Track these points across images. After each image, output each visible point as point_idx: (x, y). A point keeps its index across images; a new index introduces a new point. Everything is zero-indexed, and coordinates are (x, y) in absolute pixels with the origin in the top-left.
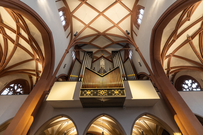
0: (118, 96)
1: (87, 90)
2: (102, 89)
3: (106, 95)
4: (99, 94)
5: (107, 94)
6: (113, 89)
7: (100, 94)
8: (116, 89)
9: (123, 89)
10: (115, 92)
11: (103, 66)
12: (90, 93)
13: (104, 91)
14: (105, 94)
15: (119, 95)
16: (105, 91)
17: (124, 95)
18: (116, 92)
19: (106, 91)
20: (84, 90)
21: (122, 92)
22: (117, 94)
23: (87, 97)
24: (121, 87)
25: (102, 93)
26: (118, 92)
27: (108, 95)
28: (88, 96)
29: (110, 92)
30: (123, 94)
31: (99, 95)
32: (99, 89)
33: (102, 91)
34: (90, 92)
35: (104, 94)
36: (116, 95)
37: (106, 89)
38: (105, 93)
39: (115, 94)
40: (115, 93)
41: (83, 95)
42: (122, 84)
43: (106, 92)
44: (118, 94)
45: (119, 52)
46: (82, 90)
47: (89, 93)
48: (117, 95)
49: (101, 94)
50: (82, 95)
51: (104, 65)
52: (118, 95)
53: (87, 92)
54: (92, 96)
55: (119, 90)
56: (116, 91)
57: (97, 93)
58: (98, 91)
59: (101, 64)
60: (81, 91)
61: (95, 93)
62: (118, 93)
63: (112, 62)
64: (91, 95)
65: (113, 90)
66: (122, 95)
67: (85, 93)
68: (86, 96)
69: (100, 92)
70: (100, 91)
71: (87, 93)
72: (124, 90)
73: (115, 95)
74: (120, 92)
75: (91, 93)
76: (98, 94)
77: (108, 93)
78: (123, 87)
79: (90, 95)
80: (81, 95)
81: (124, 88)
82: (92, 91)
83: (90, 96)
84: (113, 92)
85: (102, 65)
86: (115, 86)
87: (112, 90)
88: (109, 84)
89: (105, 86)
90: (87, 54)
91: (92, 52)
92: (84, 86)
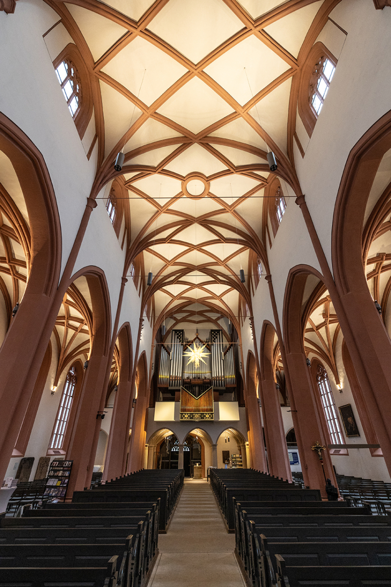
0: (209, 420)
1: (185, 414)
2: (197, 413)
6: (205, 413)
8: (207, 413)
13: (198, 415)
18: (207, 416)
20: (183, 413)
22: (207, 418)
23: (185, 420)
24: (212, 412)
25: (197, 417)
29: (202, 416)
30: (212, 418)
31: (194, 418)
32: (195, 413)
37: (199, 413)
42: (213, 409)
44: (209, 418)
45: (221, 332)
46: (181, 413)
47: (186, 416)
50: (182, 418)
55: (210, 414)
57: (193, 416)
60: (180, 415)
61: (191, 416)
63: (210, 350)
64: (189, 418)
67: (184, 416)
69: (195, 416)
72: (214, 414)
74: (210, 416)
75: (188, 416)
80: (180, 418)
81: (214, 412)
82: (189, 414)
84: (205, 416)
86: (207, 410)
88: (202, 407)
89: (199, 411)
90: (175, 335)
91: (182, 331)
92: (182, 410)
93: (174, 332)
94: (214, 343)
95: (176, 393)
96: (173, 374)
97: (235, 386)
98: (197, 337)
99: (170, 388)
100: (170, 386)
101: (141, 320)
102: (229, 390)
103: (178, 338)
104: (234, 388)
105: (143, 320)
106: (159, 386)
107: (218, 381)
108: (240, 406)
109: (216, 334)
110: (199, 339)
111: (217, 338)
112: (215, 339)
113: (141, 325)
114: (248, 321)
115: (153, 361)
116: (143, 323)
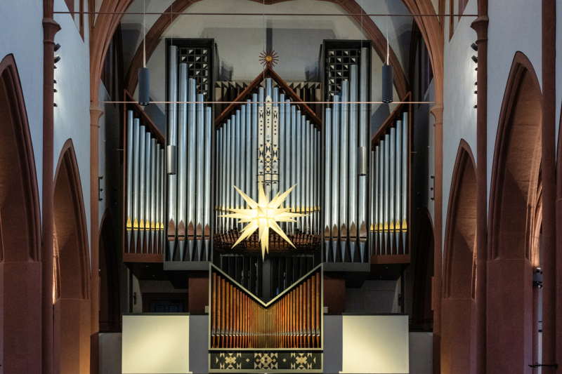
0: (304, 371)
1: (226, 352)
2: (266, 352)
3: (274, 368)
4: (258, 363)
5: (276, 366)
6: (293, 352)
7: (260, 365)
8: (301, 352)
9: (321, 352)
10: (297, 358)
11: (273, 154)
12: (234, 362)
13: (269, 356)
14: (272, 366)
15: (307, 368)
16: (272, 355)
17: (320, 368)
18: (302, 360)
19: (276, 355)
20: (219, 352)
21: (315, 360)
22: (301, 366)
23: (228, 370)
24: (316, 347)
25: (266, 362)
26: (305, 358)
27: (279, 368)
28: (231, 368)
29: (284, 360)
30: (317, 366)
31: (258, 368)
32: (258, 352)
33: (266, 355)
34: (235, 358)
35: (269, 365)
36: (299, 368)
37: (274, 352)
38: (272, 362)
39: (297, 366)
40: (297, 362)
41: (218, 367)
42: (320, 337)
43: (274, 360)
44: (305, 366)
45: (364, 51)
46: (211, 352)
47: (230, 360)
48: (301, 368)
49: (262, 365)
50: (214, 366)
51: (275, 149)
52: (304, 368)
53: (227, 358)
54: (239, 368)
55: (308, 354)
56: (300, 356)
57: (253, 360)
58: (256, 355)
59: (261, 141)
60: (209, 355)
61: (248, 360)
62: (305, 362)
63: (318, 123)
64: (238, 366)
65: (294, 354)
66: (314, 367)
67: (222, 360)
68: (225, 368)
69: (260, 358)
70: (260, 355)
71: (227, 362)
72: (322, 354)
73: (296, 368)
74: (310, 360)
75: (238, 360)
76: (256, 365)
77: (279, 361)
78: (320, 347)
79: (235, 366)
80: (212, 368)
81: (322, 349)
82: (240, 354)
83: (236, 368)
84: (294, 360)
85: (266, 149)
86: (301, 342)
87: (292, 354)
88: (284, 333)
89: (273, 343)
90: (179, 62)
91: (209, 44)
92: (216, 342)
93: (174, 49)
94: (336, 98)
95: (194, 283)
96: (177, 215)
97: (407, 259)
98: (269, 73)
99: (170, 266)
100: (167, 258)
101: (50, 28)
102: (382, 273)
103: (190, 73)
104: (403, 267)
105: (58, 28)
106: (127, 257)
107: (344, 244)
108: (414, 327)
109: (346, 60)
110: (275, 78)
111: (347, 74)
112: (339, 81)
113: (50, 48)
114: (465, 35)
115: (101, 171)
116: (58, 38)
